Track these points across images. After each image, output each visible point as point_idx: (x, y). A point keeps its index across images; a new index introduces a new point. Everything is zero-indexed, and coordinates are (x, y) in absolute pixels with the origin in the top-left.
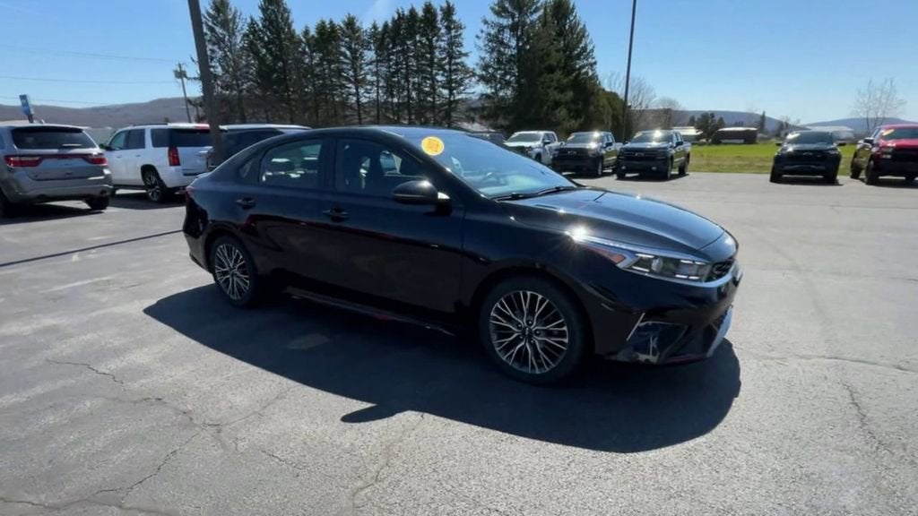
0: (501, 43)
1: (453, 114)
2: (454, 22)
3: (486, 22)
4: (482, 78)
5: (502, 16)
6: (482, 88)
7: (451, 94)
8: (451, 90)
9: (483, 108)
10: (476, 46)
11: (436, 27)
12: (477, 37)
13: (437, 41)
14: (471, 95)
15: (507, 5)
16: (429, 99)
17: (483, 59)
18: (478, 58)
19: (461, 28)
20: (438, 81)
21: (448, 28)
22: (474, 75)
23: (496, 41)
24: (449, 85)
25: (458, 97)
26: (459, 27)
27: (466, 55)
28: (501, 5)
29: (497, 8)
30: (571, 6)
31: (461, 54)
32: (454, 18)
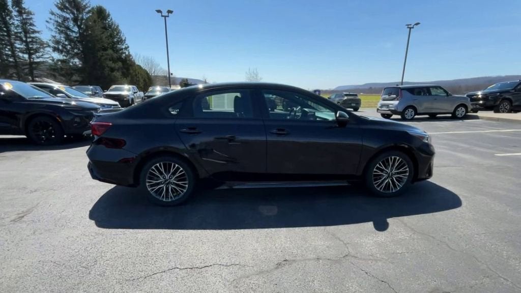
0: (68, 28)
1: (35, 72)
2: (24, 9)
3: (52, 13)
4: (55, 49)
5: (64, 12)
6: (57, 56)
7: (30, 58)
8: (30, 55)
9: (62, 69)
10: (47, 27)
11: (8, 10)
12: (47, 22)
13: (10, 19)
14: (48, 60)
15: (67, 5)
16: (11, 60)
17: (54, 37)
18: (50, 36)
19: (31, 14)
20: (16, 48)
21: (20, 13)
22: (49, 46)
23: (62, 27)
24: (29, 51)
25: (37, 60)
26: (29, 13)
27: (38, 32)
28: (62, 4)
29: (59, 6)
30: (108, 13)
31: (34, 32)
32: (23, 6)
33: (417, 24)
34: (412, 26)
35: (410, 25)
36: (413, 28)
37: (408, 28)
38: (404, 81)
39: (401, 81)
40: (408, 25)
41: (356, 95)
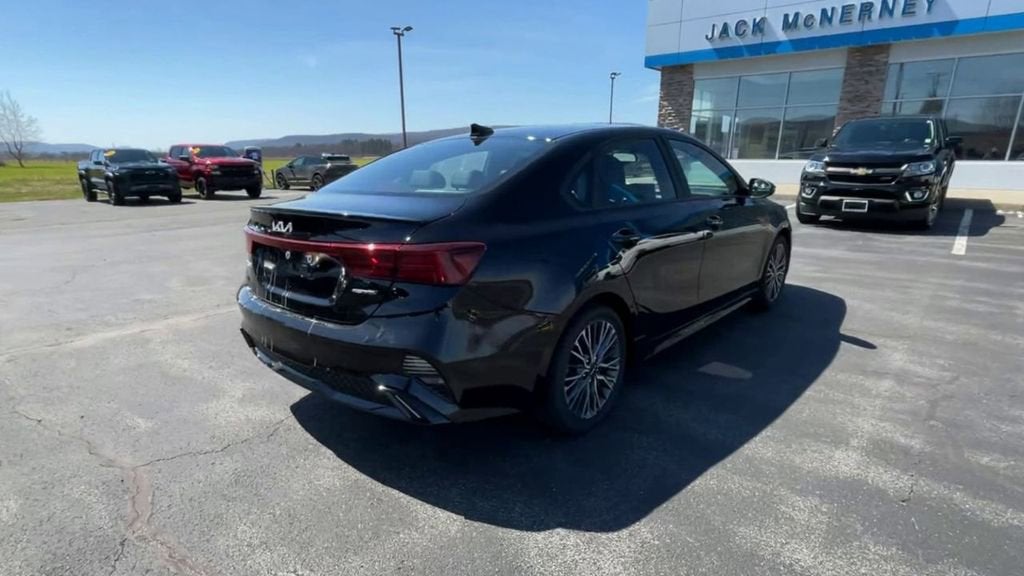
33: (409, 29)
34: (400, 32)
35: (399, 29)
36: (403, 35)
37: (395, 33)
38: (407, 130)
39: (401, 131)
40: (394, 29)
41: (347, 159)
